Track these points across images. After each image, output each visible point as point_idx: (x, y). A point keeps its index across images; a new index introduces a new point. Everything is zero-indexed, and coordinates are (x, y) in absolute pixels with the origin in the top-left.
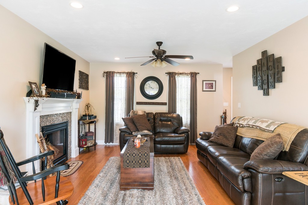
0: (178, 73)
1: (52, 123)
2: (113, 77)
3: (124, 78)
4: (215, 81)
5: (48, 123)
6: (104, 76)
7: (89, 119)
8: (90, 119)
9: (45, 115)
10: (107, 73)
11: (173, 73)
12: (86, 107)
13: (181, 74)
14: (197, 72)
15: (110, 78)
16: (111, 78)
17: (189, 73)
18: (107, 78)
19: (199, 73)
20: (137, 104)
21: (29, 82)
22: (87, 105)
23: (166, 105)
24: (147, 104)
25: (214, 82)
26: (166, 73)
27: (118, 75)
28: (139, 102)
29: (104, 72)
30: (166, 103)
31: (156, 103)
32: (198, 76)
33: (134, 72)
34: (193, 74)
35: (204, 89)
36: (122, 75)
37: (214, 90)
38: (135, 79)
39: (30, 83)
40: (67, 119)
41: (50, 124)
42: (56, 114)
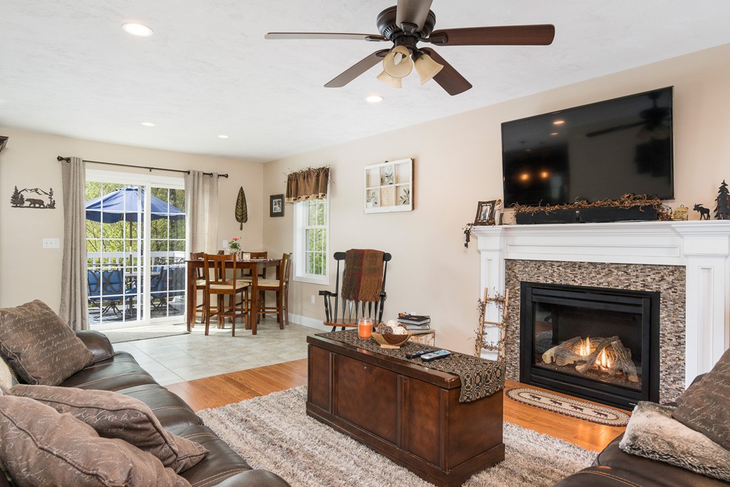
1: (556, 280)
5: (541, 278)
9: (531, 261)
40: (644, 286)
41: (550, 282)
42: (575, 263)
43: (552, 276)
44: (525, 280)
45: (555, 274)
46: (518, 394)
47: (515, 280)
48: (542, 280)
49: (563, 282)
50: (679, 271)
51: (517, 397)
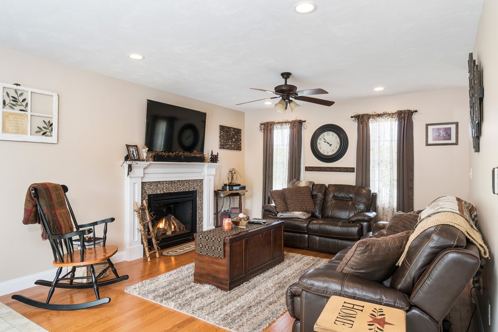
0: (373, 115)
1: (165, 191)
2: (271, 131)
3: (287, 130)
4: (457, 124)
5: (158, 191)
6: (261, 130)
7: (230, 190)
8: (232, 190)
9: (154, 182)
10: (264, 124)
11: (363, 116)
12: (230, 173)
13: (379, 115)
14: (412, 109)
15: (267, 131)
16: (269, 131)
17: (395, 113)
18: (264, 133)
19: (416, 111)
20: (306, 170)
21: (126, 145)
22: (230, 172)
23: (354, 171)
24: (322, 171)
25: (453, 127)
26: (352, 117)
27: (279, 126)
28: (309, 167)
29: (261, 124)
30: (354, 168)
31: (336, 168)
32: (415, 117)
33: (300, 121)
34: (402, 115)
35: (430, 142)
36: (284, 126)
37: (455, 142)
38: (302, 131)
39: (128, 146)
40: (194, 188)
41: (162, 192)
42: (172, 181)
43: (163, 189)
44: (150, 193)
45: (164, 188)
46: (168, 253)
47: (145, 194)
48: (159, 192)
49: (168, 192)
50: (201, 181)
51: (167, 254)
